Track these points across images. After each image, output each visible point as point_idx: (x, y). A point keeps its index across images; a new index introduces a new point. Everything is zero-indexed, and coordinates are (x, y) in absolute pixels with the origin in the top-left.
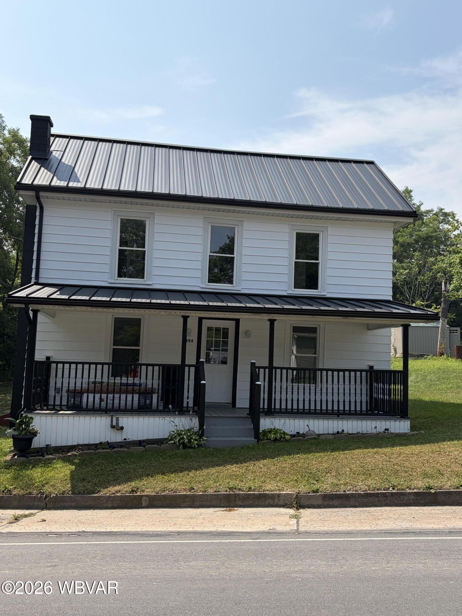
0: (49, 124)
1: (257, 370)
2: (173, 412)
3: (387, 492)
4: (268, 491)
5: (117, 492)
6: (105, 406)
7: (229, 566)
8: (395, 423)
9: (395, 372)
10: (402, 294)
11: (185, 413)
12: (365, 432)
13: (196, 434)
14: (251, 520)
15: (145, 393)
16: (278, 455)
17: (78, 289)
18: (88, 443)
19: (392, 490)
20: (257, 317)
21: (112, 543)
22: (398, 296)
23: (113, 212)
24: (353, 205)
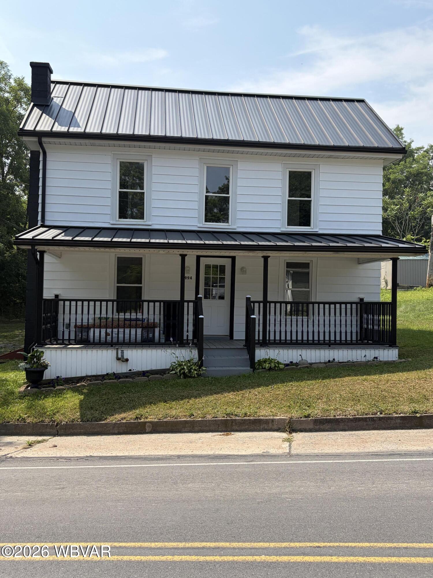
0: (48, 71)
1: (252, 304)
2: (174, 344)
3: (375, 417)
4: (263, 416)
5: (122, 419)
6: (110, 339)
7: (224, 487)
8: (384, 352)
9: (384, 304)
10: (393, 229)
11: (186, 345)
12: (355, 360)
13: (196, 365)
14: (247, 444)
15: (147, 328)
16: (273, 383)
17: (81, 230)
18: (95, 374)
19: (380, 414)
20: (251, 254)
21: (117, 467)
22: (389, 231)
23: (112, 156)
24: (343, 142)
